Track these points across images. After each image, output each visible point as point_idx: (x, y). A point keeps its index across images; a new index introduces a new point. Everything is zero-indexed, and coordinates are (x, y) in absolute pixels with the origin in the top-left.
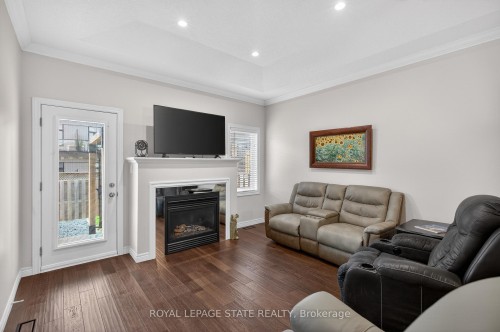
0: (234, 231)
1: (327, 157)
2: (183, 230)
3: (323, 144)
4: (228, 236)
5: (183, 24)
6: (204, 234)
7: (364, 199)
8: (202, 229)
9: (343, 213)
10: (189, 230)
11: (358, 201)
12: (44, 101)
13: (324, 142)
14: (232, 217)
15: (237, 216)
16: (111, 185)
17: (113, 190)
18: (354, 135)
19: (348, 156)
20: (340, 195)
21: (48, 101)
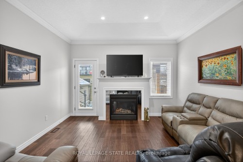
0: (146, 117)
1: (208, 75)
2: (120, 111)
3: (206, 66)
4: (143, 119)
5: (103, 18)
6: (130, 115)
7: (227, 111)
8: (129, 112)
9: (210, 119)
10: (123, 111)
11: (224, 112)
12: (76, 59)
13: (207, 63)
14: (145, 109)
15: (148, 109)
16: (95, 88)
17: (96, 90)
18: (228, 57)
19: (223, 74)
20: (212, 105)
21: (77, 59)
